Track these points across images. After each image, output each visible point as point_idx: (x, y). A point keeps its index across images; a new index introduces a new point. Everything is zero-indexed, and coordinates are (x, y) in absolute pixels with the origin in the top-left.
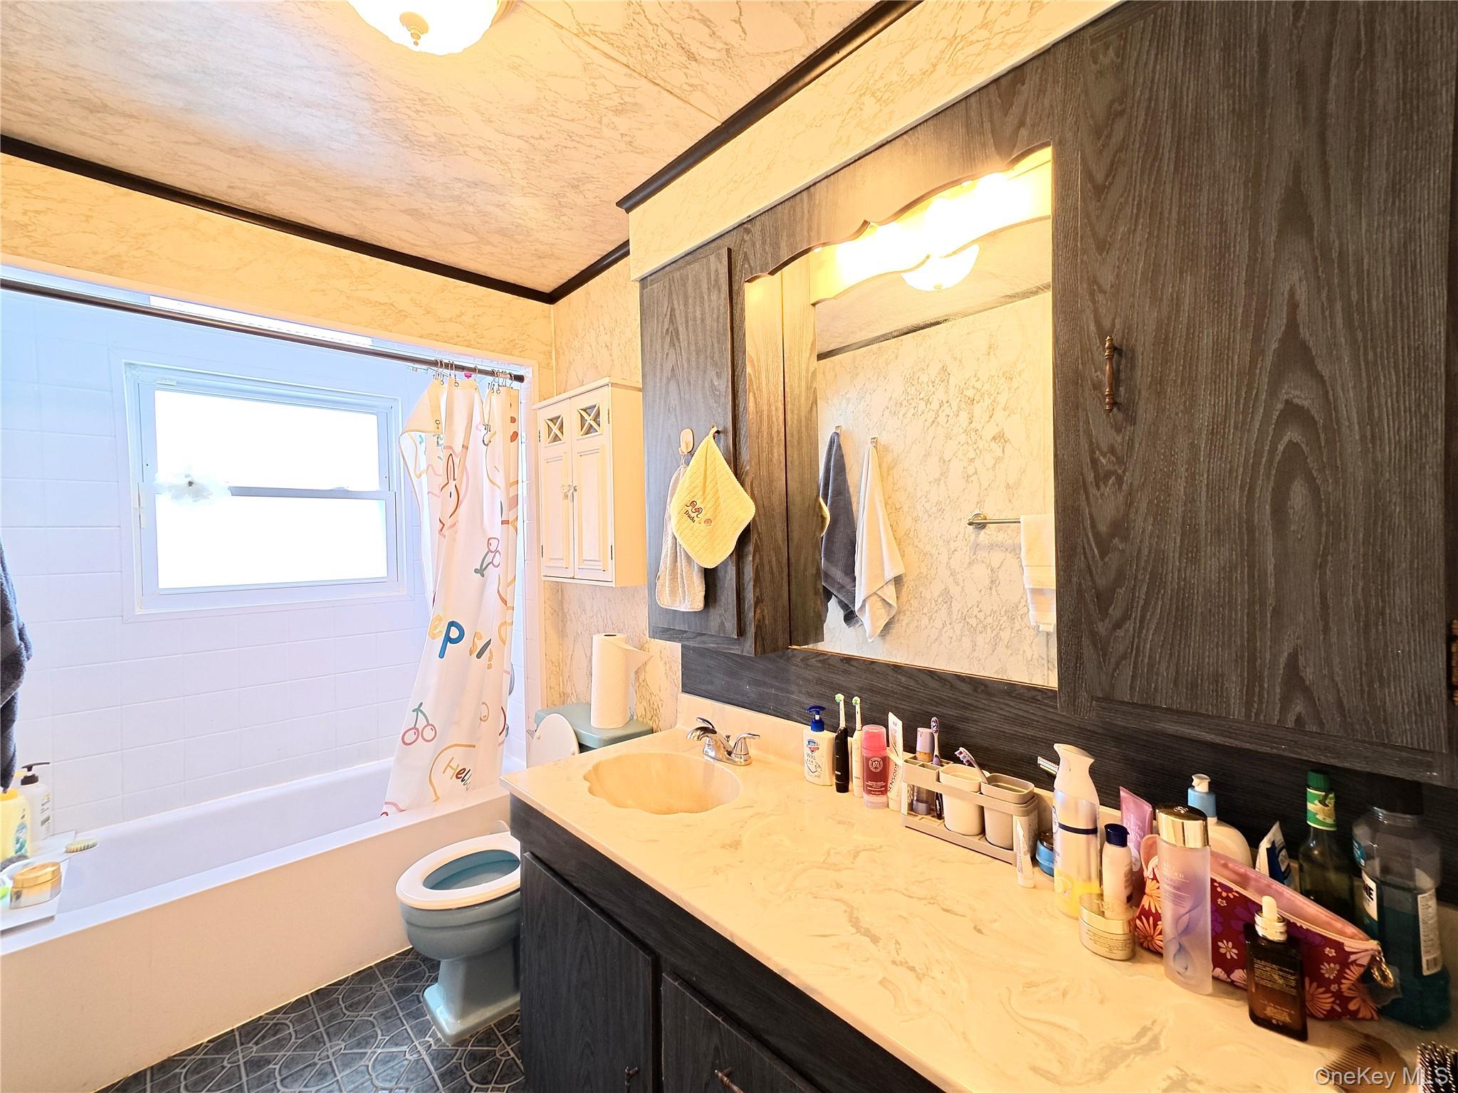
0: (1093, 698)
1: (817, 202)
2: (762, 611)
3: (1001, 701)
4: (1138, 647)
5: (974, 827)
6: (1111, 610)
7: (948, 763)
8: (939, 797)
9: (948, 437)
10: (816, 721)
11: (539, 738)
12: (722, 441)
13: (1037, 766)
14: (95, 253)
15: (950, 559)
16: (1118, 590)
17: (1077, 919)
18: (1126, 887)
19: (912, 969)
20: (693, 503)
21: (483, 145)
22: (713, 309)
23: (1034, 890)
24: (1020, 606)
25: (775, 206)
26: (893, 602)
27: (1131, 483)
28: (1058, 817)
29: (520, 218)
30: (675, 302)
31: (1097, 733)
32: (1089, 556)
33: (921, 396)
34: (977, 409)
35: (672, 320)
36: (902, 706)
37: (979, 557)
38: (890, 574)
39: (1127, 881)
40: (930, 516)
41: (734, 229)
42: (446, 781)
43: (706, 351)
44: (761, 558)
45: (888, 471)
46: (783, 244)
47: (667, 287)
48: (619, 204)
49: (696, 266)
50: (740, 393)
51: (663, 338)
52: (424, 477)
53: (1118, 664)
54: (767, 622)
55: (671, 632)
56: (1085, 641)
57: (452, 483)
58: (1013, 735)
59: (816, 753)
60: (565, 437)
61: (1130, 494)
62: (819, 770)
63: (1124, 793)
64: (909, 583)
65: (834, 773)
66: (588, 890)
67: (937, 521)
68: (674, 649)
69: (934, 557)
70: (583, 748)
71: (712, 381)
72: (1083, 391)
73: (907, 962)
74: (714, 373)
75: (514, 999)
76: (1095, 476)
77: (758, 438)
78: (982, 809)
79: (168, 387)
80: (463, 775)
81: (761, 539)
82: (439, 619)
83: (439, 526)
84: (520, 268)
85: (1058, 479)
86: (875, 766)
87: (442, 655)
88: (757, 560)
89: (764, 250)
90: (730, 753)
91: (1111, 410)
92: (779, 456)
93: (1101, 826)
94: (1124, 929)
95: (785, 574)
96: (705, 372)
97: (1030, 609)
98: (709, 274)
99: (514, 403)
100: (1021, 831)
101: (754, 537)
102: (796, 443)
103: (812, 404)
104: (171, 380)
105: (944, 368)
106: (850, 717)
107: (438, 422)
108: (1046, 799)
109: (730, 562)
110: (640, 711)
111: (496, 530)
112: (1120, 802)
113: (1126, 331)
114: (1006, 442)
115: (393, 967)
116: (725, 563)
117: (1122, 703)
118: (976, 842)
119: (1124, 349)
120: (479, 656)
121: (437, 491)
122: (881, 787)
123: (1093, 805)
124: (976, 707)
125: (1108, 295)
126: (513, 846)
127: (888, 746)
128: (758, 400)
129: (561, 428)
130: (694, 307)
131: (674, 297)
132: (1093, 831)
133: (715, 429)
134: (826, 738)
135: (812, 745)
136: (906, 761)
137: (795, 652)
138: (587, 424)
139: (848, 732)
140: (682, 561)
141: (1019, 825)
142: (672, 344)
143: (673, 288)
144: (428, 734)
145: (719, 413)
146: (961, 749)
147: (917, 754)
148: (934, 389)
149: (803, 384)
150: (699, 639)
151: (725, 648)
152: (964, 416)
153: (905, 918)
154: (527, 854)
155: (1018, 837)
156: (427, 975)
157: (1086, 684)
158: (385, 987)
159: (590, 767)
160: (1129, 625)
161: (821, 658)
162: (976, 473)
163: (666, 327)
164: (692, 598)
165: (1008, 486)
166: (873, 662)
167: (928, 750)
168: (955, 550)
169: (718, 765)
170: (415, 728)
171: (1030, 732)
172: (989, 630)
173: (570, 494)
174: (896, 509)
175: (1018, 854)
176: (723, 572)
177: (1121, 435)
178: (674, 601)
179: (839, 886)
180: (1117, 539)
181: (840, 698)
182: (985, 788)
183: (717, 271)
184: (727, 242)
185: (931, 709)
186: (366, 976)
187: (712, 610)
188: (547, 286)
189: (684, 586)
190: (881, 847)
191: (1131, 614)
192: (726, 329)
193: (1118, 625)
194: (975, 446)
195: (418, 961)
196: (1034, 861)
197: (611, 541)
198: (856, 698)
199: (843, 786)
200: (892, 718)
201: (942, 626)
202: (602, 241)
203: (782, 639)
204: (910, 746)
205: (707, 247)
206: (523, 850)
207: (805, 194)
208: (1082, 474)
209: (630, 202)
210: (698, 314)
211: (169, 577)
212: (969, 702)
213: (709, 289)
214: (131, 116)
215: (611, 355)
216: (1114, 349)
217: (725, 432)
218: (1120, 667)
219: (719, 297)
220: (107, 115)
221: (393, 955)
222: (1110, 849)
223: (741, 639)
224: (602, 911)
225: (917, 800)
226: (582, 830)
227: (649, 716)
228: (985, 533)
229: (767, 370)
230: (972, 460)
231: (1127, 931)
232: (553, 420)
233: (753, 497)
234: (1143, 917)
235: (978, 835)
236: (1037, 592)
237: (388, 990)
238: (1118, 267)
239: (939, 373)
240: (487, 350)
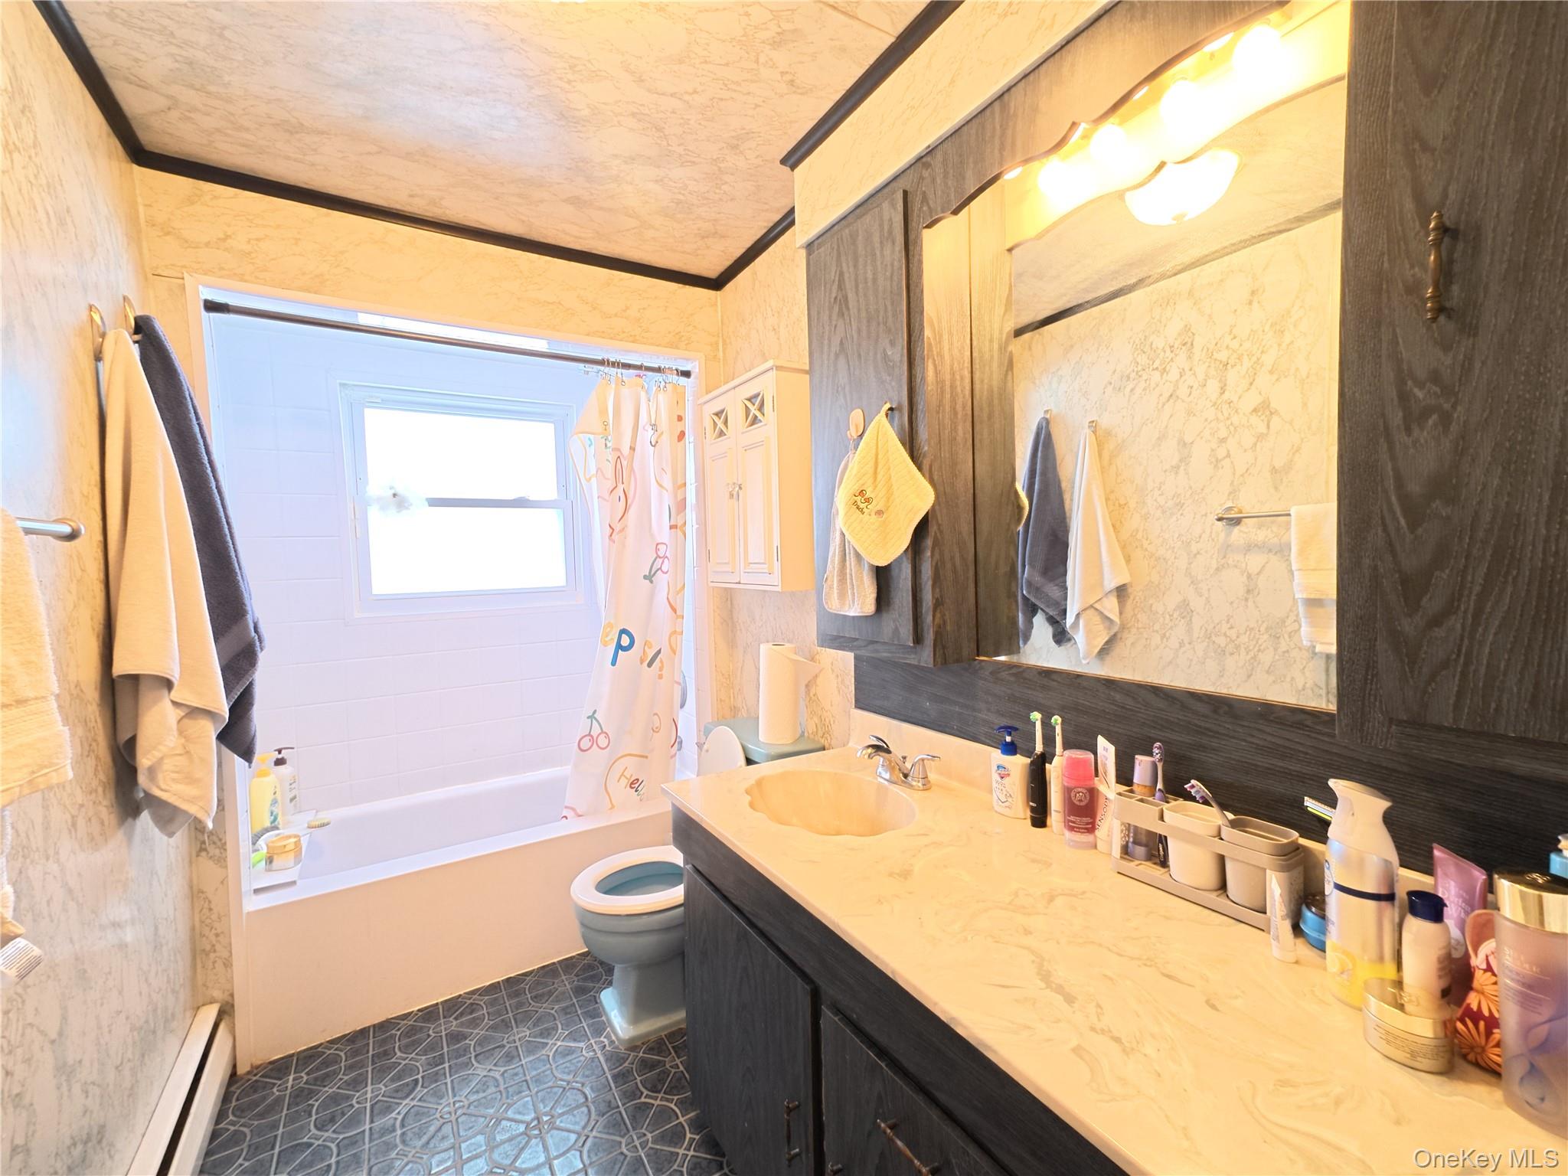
0: (1391, 721)
1: (1012, 112)
2: (943, 615)
3: (1252, 725)
4: (1469, 654)
5: (1209, 877)
6: (1424, 601)
7: (1176, 800)
8: (1163, 840)
9: (1190, 413)
10: (1007, 744)
11: (707, 751)
12: (896, 420)
13: (1304, 810)
14: (304, 274)
15: (1190, 564)
16: (1437, 573)
17: (1360, 1010)
18: (1440, 977)
19: (1117, 1040)
20: (862, 493)
21: (636, 110)
22: (886, 265)
23: (1296, 965)
24: (1288, 622)
25: (960, 128)
26: (1115, 617)
27: (1465, 422)
28: (1333, 875)
29: (680, 193)
30: (844, 265)
31: (1398, 772)
32: (1391, 528)
33: (1155, 366)
34: (1232, 376)
35: (841, 287)
36: (1115, 729)
37: (1230, 562)
38: (1111, 583)
39: (1441, 969)
40: (1164, 512)
41: (911, 166)
42: (620, 790)
43: (878, 317)
44: (942, 554)
45: (1110, 460)
46: (969, 174)
47: (836, 247)
48: (783, 162)
49: (868, 218)
50: (918, 361)
51: (831, 309)
52: (594, 480)
53: (1432, 678)
54: (949, 628)
55: (842, 640)
56: (1382, 645)
57: (621, 487)
58: (1269, 769)
59: (1006, 780)
60: (729, 432)
61: (1463, 438)
62: (1010, 800)
63: (1438, 853)
64: (1135, 593)
65: (1028, 803)
66: (746, 908)
67: (1174, 518)
68: (846, 660)
69: (1170, 563)
70: (749, 762)
71: (884, 350)
72: (1389, 298)
73: (1110, 1031)
74: (887, 341)
75: (680, 1015)
76: (1405, 418)
77: (938, 412)
78: (1221, 860)
79: (374, 405)
80: (636, 785)
81: (941, 532)
82: (610, 625)
83: (608, 531)
84: (684, 252)
85: (1344, 426)
86: (1080, 798)
87: (614, 663)
88: (937, 556)
89: (946, 184)
90: (906, 776)
91: (1434, 319)
92: (964, 434)
93: (1401, 893)
94: (1435, 1032)
95: (971, 573)
96: (877, 341)
97: (1303, 624)
98: (881, 225)
99: (679, 399)
100: (1276, 889)
101: (933, 529)
102: (986, 419)
103: (1007, 371)
104: (378, 397)
105: (1187, 328)
106: (1049, 740)
107: (605, 424)
108: (1316, 853)
109: (905, 559)
110: (811, 728)
111: (664, 535)
112: (1432, 865)
113: (1467, 200)
114: (1271, 413)
115: (574, 966)
116: (898, 560)
117: (1439, 728)
118: (1214, 899)
119: (1462, 227)
120: (650, 665)
121: (606, 496)
122: (1088, 824)
123: (1387, 863)
124: (1218, 733)
125: (1437, 153)
126: (677, 857)
127: (1097, 775)
128: (939, 368)
129: (726, 422)
130: (865, 265)
131: (843, 258)
132: (1389, 897)
133: (888, 406)
134: (1019, 763)
135: (1002, 772)
136: (1120, 794)
137: (983, 664)
138: (751, 414)
139: (1044, 759)
140: (851, 560)
141: (1274, 881)
142: (841, 314)
143: (841, 248)
144: (602, 741)
145: (892, 387)
146: (1193, 782)
147: (1135, 788)
148: (1172, 355)
149: (996, 346)
150: (870, 647)
151: (900, 658)
152: (1213, 386)
153: (1111, 979)
154: (689, 867)
155: (1273, 897)
156: (604, 977)
157: (1381, 702)
158: (565, 984)
159: (752, 782)
160: (1455, 623)
161: (1014, 671)
162: (1228, 456)
163: (834, 295)
164: (862, 601)
165: (1274, 470)
166: (1079, 676)
167: (1148, 783)
168: (1198, 553)
169: (894, 788)
170: (589, 735)
171: (1294, 767)
172: (1243, 651)
173: (735, 493)
174: (1120, 505)
175: (1273, 919)
176: (897, 571)
177: (1451, 354)
178: (843, 604)
179: (1027, 932)
180: (1438, 502)
181: (1036, 716)
182: (1227, 832)
183: (890, 220)
184: (902, 184)
185: (1153, 733)
186: (549, 972)
187: (885, 615)
188: (712, 271)
189: (853, 588)
190: (1084, 893)
191: (1459, 606)
192: (901, 288)
193: (1436, 621)
194: (1229, 422)
195: (596, 963)
196: (1297, 930)
197: (776, 542)
198: (1056, 717)
199: (1040, 818)
200: (1102, 742)
201: (1178, 645)
202: (767, 210)
203: (968, 648)
204: (1125, 777)
205: (880, 195)
206: (686, 862)
207: (997, 104)
208: (1383, 415)
209: (794, 158)
210: (870, 275)
211: (381, 585)
212: (1207, 725)
213: (881, 243)
214: (322, 133)
215: (778, 339)
216: (1443, 230)
217: (900, 408)
218: (1438, 679)
219: (893, 251)
220: (303, 134)
221: (574, 954)
222: (1415, 926)
223: (918, 647)
224: (762, 933)
225: (1134, 842)
226: (738, 844)
227: (820, 733)
228: (1241, 531)
229: (950, 334)
230: (1223, 440)
231: (1441, 1034)
232: (718, 414)
233: (932, 482)
234: (1468, 1020)
235: (1216, 890)
236: (1313, 603)
237: (568, 987)
238: (1458, 108)
239: (1179, 334)
240: (652, 344)
